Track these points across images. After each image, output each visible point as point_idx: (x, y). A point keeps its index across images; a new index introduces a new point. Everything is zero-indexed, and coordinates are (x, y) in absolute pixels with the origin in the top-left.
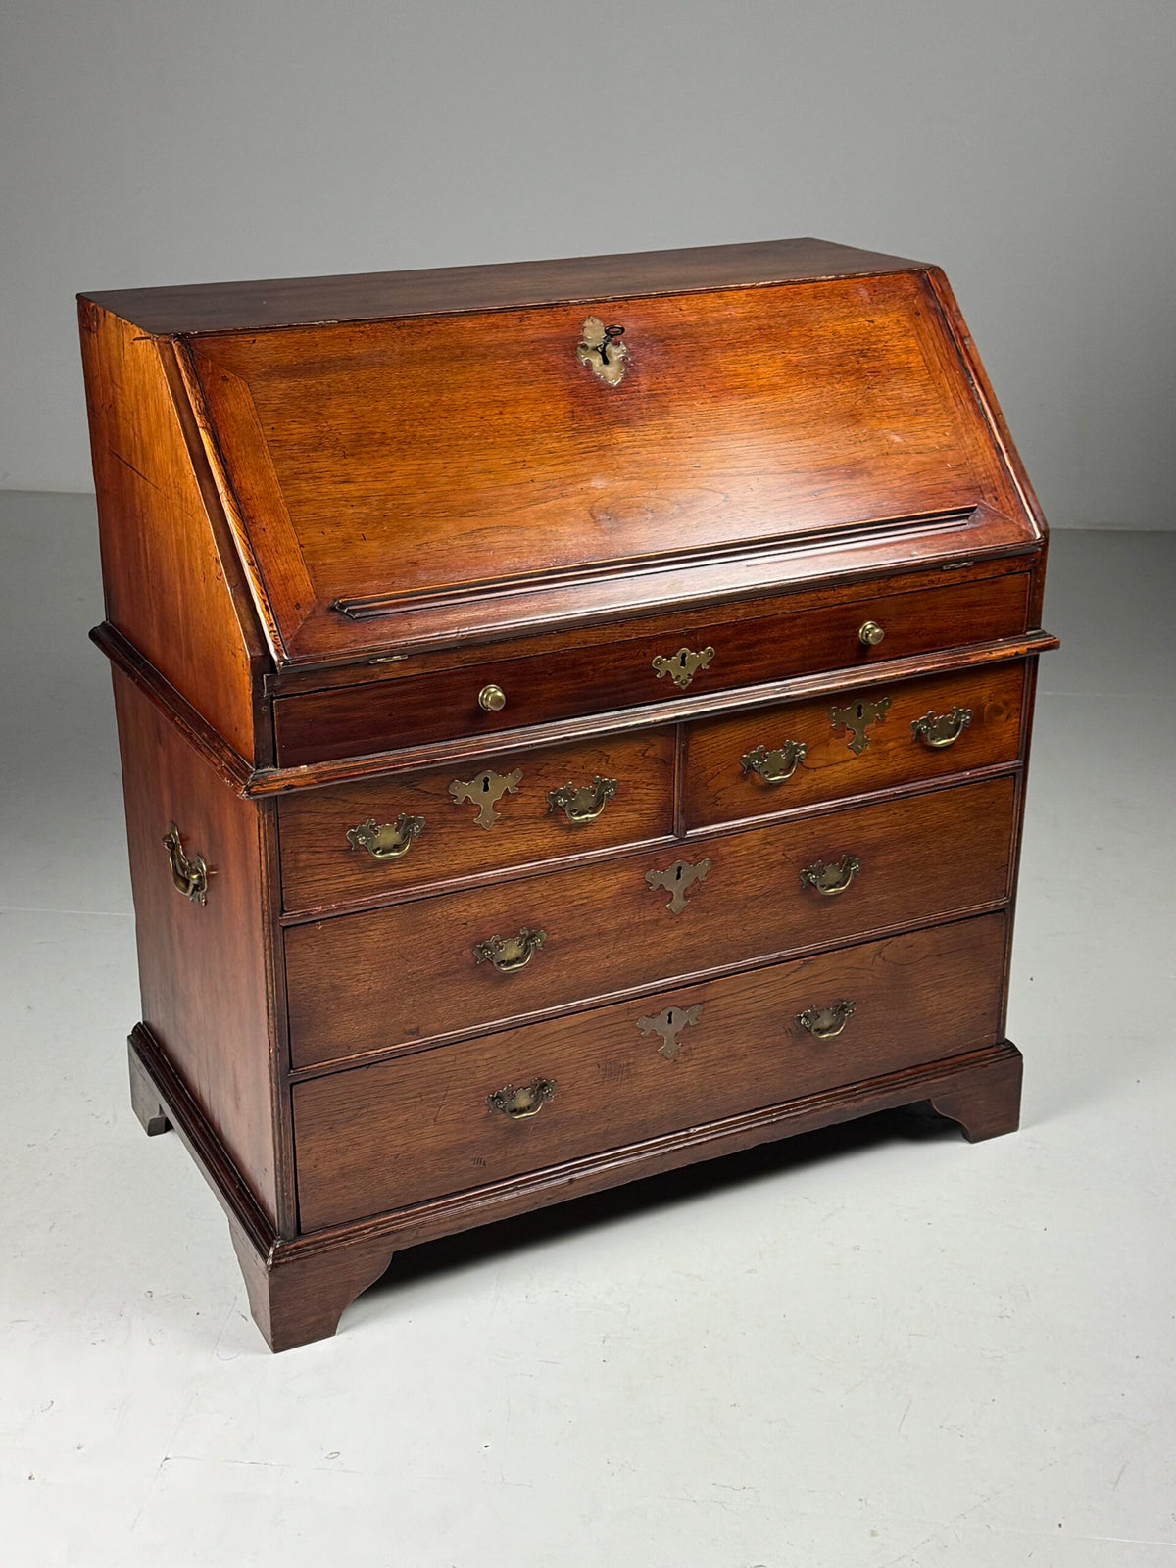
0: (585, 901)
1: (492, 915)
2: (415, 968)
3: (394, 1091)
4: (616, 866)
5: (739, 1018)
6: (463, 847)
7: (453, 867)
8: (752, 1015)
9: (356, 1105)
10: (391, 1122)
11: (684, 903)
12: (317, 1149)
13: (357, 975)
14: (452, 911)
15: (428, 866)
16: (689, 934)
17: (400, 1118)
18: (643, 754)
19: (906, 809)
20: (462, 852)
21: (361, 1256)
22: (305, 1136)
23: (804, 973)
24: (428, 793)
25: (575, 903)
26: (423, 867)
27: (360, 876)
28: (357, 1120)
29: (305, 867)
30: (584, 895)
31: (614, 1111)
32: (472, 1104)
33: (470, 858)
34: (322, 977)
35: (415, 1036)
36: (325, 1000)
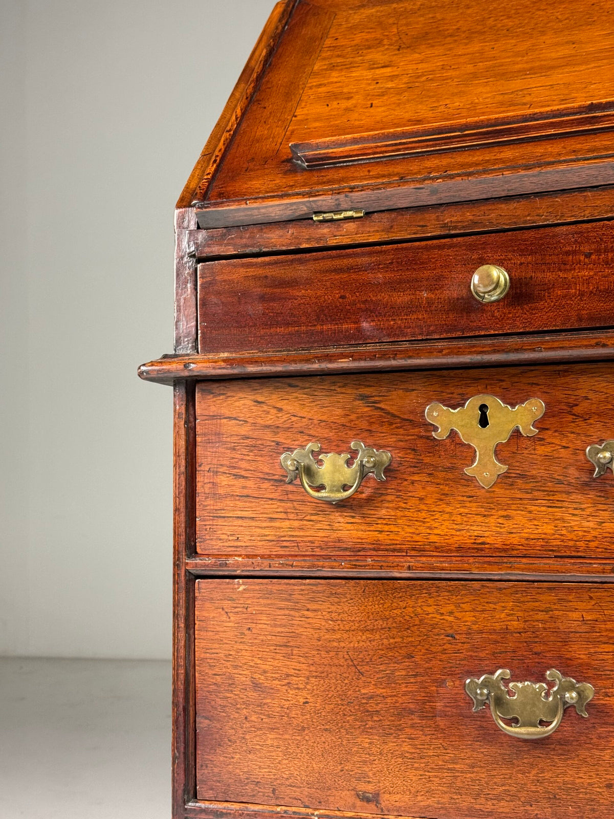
1: (494, 632)
2: (370, 690)
6: (448, 509)
7: (433, 538)
13: (288, 675)
14: (431, 610)
15: (393, 528)
20: (446, 516)
24: (394, 416)
26: (386, 528)
27: (296, 524)
29: (226, 496)
33: (460, 530)
34: (241, 665)
35: (372, 806)
36: (244, 703)
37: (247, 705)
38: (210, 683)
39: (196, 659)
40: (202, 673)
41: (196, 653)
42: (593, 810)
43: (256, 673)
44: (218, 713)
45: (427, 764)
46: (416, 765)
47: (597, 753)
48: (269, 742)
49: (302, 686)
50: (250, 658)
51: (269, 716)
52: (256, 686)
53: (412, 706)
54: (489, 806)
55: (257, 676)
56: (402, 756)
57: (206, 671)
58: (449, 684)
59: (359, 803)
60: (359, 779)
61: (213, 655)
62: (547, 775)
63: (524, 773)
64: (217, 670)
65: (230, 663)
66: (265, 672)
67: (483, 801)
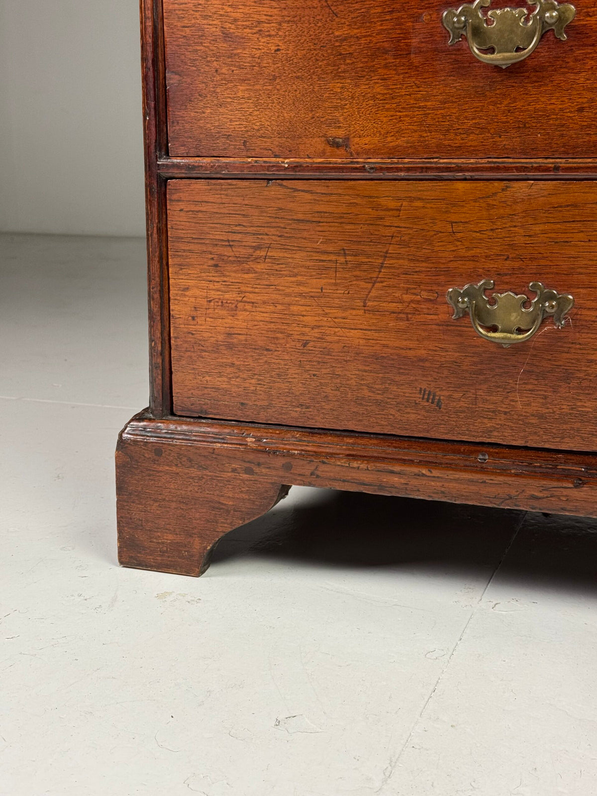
2: (344, 32)
3: (305, 234)
9: (250, 240)
10: (299, 284)
12: (197, 292)
13: (259, 22)
17: (313, 282)
21: (234, 470)
22: (181, 266)
28: (252, 265)
32: (425, 295)
34: (210, 14)
35: (341, 151)
36: (214, 55)
37: (218, 57)
38: (179, 36)
39: (164, 11)
40: (171, 26)
41: (164, 5)
42: (562, 136)
43: (226, 22)
44: (188, 67)
45: (398, 104)
46: (387, 106)
47: (572, 76)
48: (240, 94)
49: (273, 33)
50: (220, 6)
51: (240, 67)
52: (226, 36)
53: (386, 45)
54: (458, 141)
55: (228, 25)
56: (374, 98)
57: (175, 24)
58: (425, 17)
59: (328, 149)
60: (330, 125)
61: (181, 6)
62: (519, 104)
63: (495, 104)
64: (186, 22)
65: (200, 13)
66: (236, 20)
67: (452, 136)
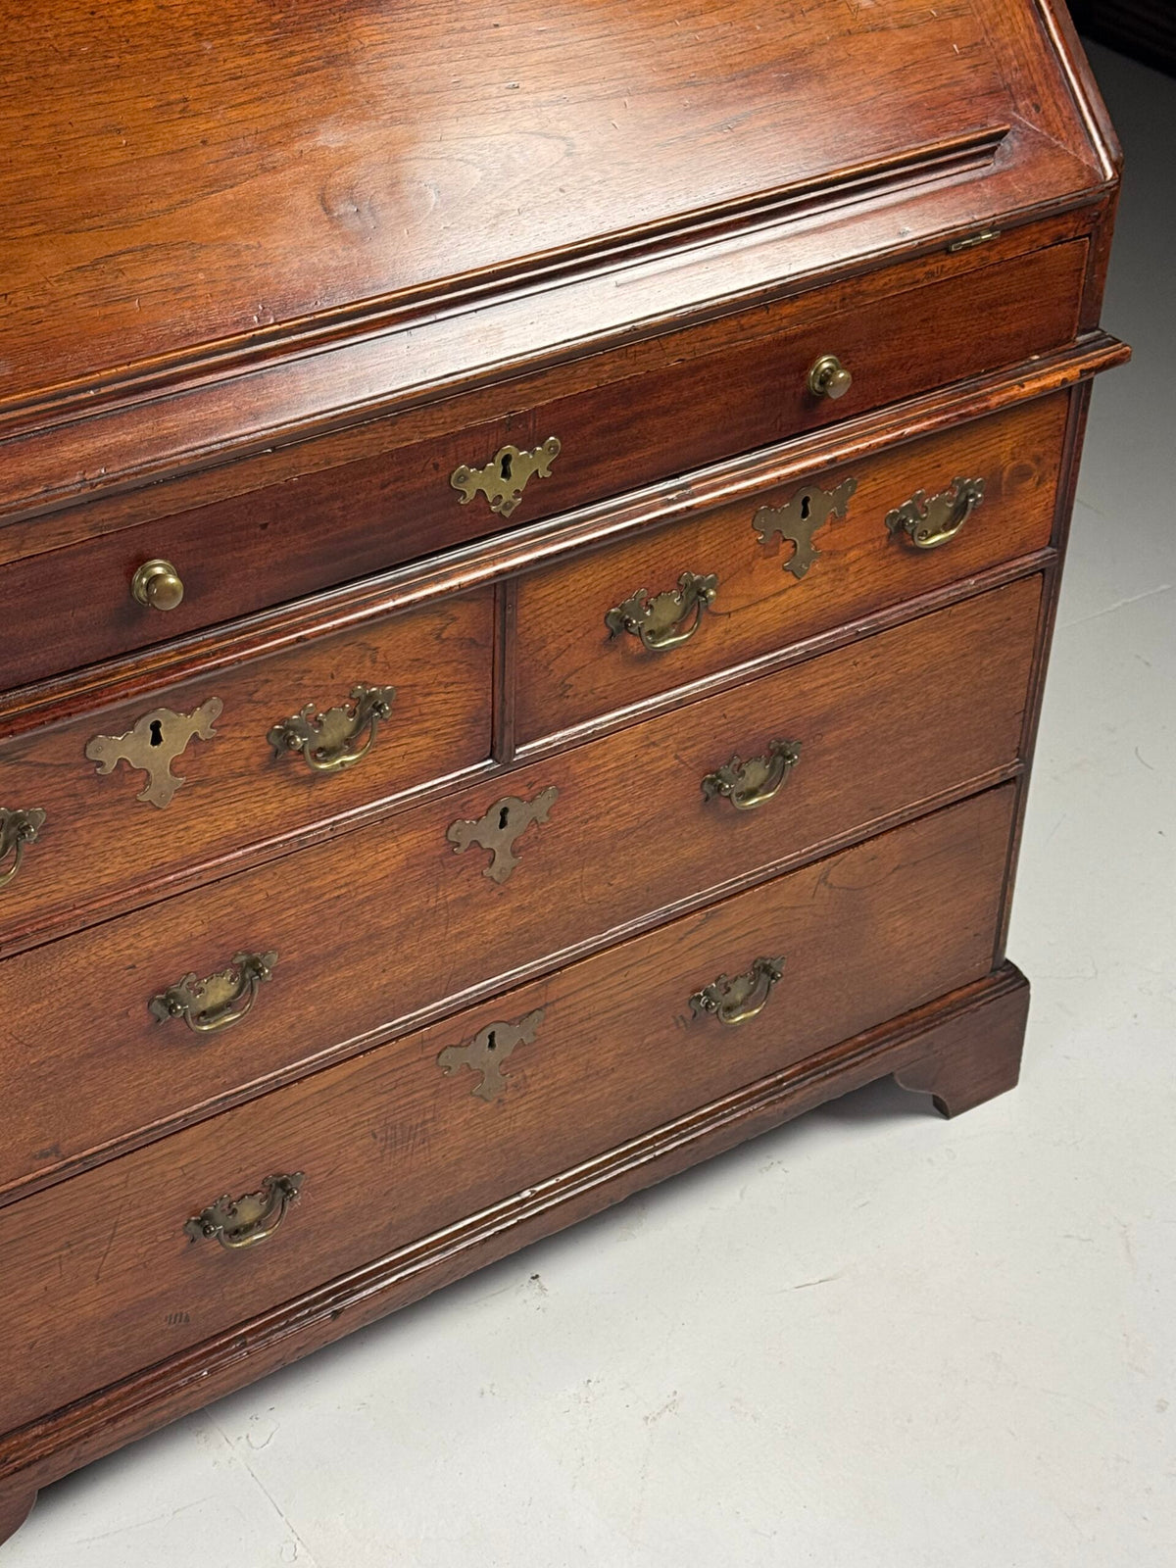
0: (343, 891)
1: (179, 944)
2: (43, 1055)
3: (19, 1251)
4: (395, 826)
5: (602, 1017)
6: (120, 844)
7: (104, 880)
8: (623, 1008)
10: (18, 1296)
11: (512, 862)
14: (107, 952)
15: (54, 887)
16: (521, 908)
17: (35, 1287)
18: (438, 637)
19: (873, 652)
20: (118, 852)
23: (709, 930)
24: (44, 765)
25: (327, 897)
26: (47, 889)
30: (343, 882)
31: (402, 1195)
32: (160, 1239)
33: (134, 861)
35: (52, 1158)
45: (110, 1094)
47: (281, 1005)
53: (90, 1050)
60: (34, 1143)
67: (171, 1097)
